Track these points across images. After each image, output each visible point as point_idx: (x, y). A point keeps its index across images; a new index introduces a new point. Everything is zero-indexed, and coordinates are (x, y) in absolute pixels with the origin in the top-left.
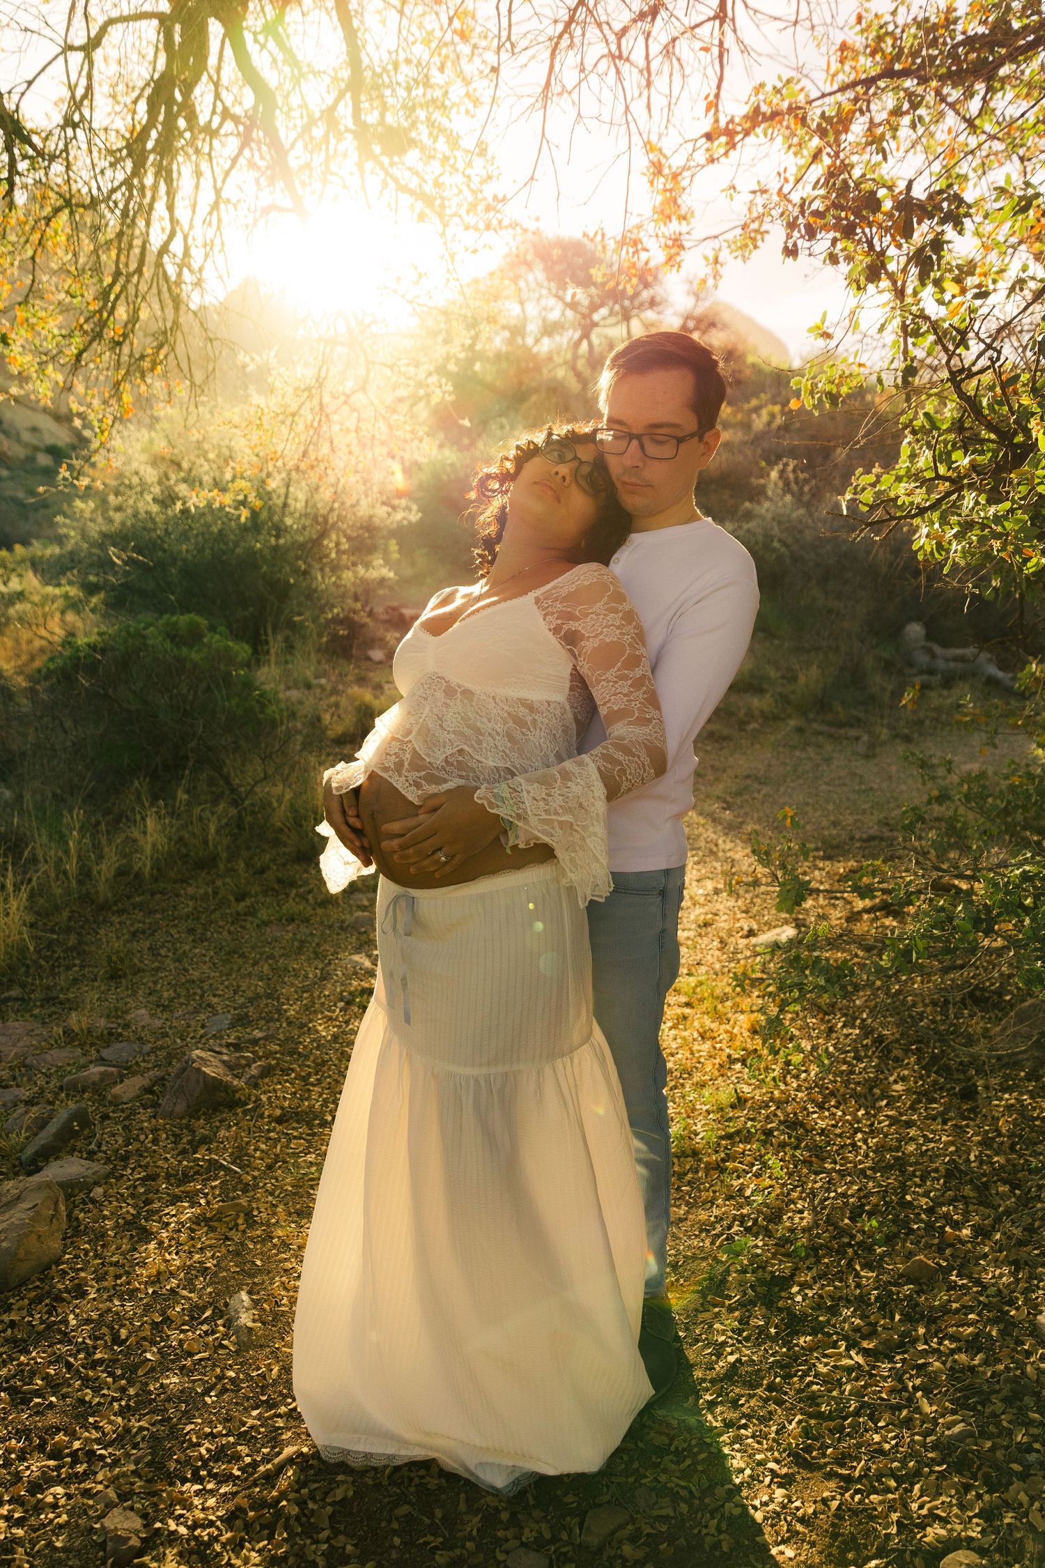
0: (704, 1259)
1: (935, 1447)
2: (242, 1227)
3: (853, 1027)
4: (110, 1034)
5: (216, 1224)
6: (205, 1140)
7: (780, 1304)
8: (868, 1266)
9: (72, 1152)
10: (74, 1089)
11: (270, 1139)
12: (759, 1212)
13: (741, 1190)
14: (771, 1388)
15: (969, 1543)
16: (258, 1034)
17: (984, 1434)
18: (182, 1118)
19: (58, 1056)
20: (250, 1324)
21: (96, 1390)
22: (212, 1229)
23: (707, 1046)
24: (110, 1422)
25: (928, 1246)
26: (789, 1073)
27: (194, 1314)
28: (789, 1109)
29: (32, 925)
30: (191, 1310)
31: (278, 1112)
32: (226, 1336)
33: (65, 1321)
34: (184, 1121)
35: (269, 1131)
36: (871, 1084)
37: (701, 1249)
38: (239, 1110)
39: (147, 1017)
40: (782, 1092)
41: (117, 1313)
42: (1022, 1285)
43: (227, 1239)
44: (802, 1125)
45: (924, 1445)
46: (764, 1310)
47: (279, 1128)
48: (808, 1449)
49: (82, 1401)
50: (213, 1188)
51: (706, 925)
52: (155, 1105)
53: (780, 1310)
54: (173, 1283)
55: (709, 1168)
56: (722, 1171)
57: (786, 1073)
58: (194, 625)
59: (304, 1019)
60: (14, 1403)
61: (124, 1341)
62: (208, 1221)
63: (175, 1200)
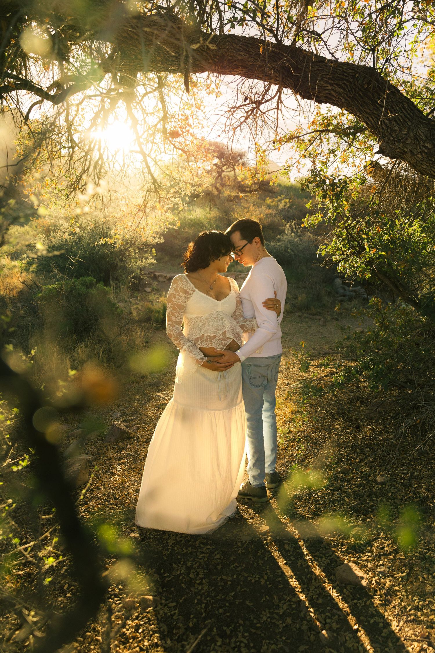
1: (350, 508)
3: (323, 410)
6: (123, 448)
8: (330, 470)
9: (81, 452)
10: (73, 436)
11: (144, 447)
12: (299, 459)
13: (293, 454)
14: (305, 500)
15: (359, 526)
17: (362, 504)
22: (134, 471)
25: (347, 464)
28: (305, 433)
31: (145, 440)
34: (115, 443)
36: (329, 426)
37: (283, 470)
38: (132, 440)
40: (303, 429)
41: (113, 493)
42: (372, 471)
43: (139, 473)
44: (309, 437)
45: (347, 508)
50: (131, 461)
52: (102, 440)
54: (128, 484)
55: (282, 450)
56: (287, 450)
57: (303, 423)
58: (91, 280)
59: (145, 413)
60: (90, 514)
61: (118, 499)
62: (132, 469)
63: (120, 464)
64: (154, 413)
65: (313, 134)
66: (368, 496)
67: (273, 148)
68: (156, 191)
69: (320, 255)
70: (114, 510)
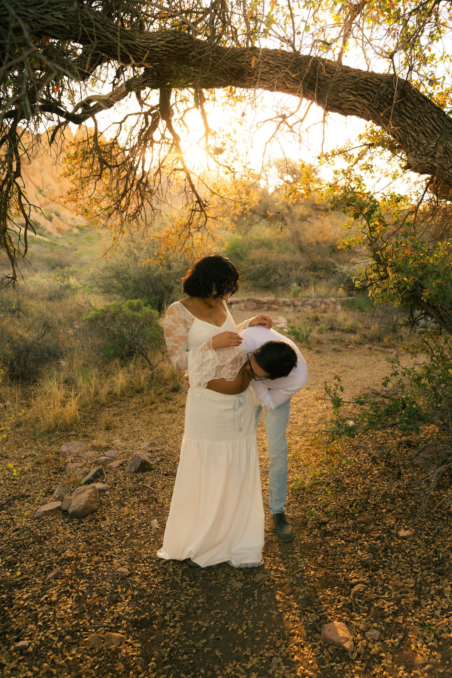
1: (360, 562)
2: (154, 504)
4: (107, 447)
6: (141, 480)
7: (323, 529)
8: (352, 519)
9: (98, 481)
10: (96, 464)
11: (163, 480)
12: (321, 505)
13: (317, 499)
14: (315, 549)
15: (363, 582)
16: (158, 448)
17: (374, 559)
19: (90, 453)
20: (158, 527)
21: (112, 542)
22: (145, 504)
23: (314, 458)
24: (117, 550)
27: (140, 526)
29: (79, 410)
30: (139, 524)
31: (166, 472)
32: (150, 530)
33: (100, 526)
34: (134, 474)
35: (162, 478)
36: (367, 471)
38: (153, 471)
39: (120, 442)
41: (117, 524)
42: (397, 524)
43: (150, 507)
44: (341, 481)
45: (357, 562)
46: (317, 530)
47: (166, 477)
48: (323, 563)
49: (108, 545)
50: (145, 493)
51: (322, 419)
54: (133, 517)
56: (312, 494)
58: (139, 304)
61: (119, 531)
62: (143, 501)
63: (132, 496)
65: (362, 148)
66: (383, 551)
68: (202, 211)
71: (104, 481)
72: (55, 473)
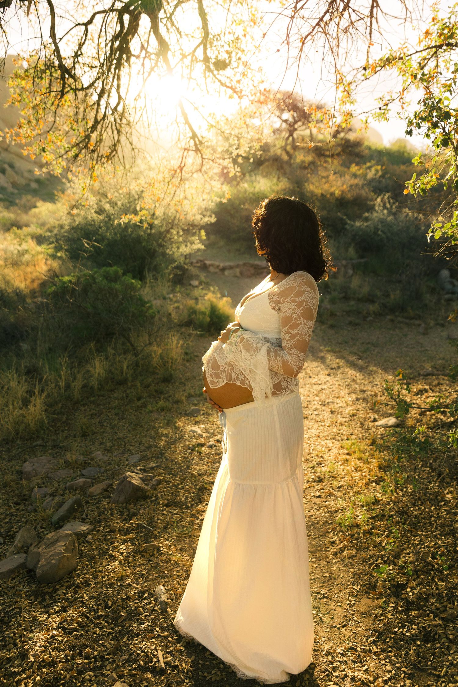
0: (366, 575)
2: (156, 556)
3: (426, 467)
4: (85, 463)
5: (144, 554)
6: (135, 514)
7: (403, 596)
8: (441, 580)
9: (75, 518)
10: (73, 489)
11: (163, 514)
12: (389, 553)
13: (381, 543)
16: (152, 465)
18: (122, 504)
19: (63, 473)
20: (166, 600)
22: (143, 556)
23: (359, 474)
24: (109, 644)
26: (398, 488)
27: (140, 594)
28: (400, 506)
29: (46, 411)
30: (138, 593)
31: (166, 502)
32: (155, 605)
33: (82, 597)
34: (124, 505)
35: (163, 510)
36: (436, 494)
37: (364, 570)
38: (149, 501)
39: (101, 455)
40: (396, 497)
41: (105, 594)
43: (150, 561)
44: (406, 513)
46: (395, 599)
47: (167, 509)
48: (420, 662)
49: (95, 634)
50: (141, 537)
51: (354, 415)
52: (109, 497)
53: (402, 599)
54: (129, 581)
55: (365, 532)
56: (371, 534)
57: (396, 488)
58: (116, 272)
59: (173, 458)
60: (65, 634)
61: (111, 607)
62: (140, 552)
63: (124, 542)
64: (185, 458)
65: (424, 54)
67: (363, 78)
68: (197, 150)
69: (432, 237)
70: (101, 629)
71: (84, 516)
72: (17, 504)
